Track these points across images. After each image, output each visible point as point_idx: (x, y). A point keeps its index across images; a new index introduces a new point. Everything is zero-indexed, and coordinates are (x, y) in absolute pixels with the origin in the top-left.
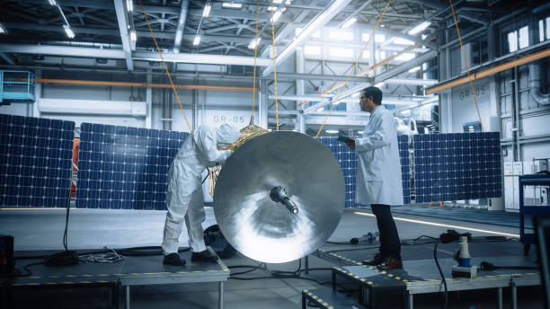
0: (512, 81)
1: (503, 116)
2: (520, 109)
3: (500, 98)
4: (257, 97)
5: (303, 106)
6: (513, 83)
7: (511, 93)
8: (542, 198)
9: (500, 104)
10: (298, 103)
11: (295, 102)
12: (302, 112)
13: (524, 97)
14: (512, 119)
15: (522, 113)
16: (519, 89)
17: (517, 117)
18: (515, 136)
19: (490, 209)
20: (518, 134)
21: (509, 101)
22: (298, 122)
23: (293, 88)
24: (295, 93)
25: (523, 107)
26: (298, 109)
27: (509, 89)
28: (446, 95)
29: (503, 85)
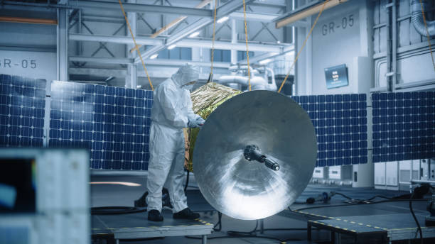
0: (388, 6)
1: (376, 56)
2: (398, 46)
3: (373, 30)
4: (55, 33)
5: (134, 52)
6: (390, 8)
7: (387, 24)
8: (422, 170)
9: (373, 39)
10: (129, 49)
11: (125, 46)
12: (133, 61)
13: (404, 28)
14: (387, 60)
15: (400, 50)
16: (397, 17)
17: (394, 57)
18: (390, 83)
19: (355, 185)
20: (394, 80)
21: (384, 33)
22: (129, 74)
23: (123, 29)
24: (126, 34)
25: (401, 42)
26: (129, 57)
27: (384, 18)
28: (304, 29)
29: (377, 12)
